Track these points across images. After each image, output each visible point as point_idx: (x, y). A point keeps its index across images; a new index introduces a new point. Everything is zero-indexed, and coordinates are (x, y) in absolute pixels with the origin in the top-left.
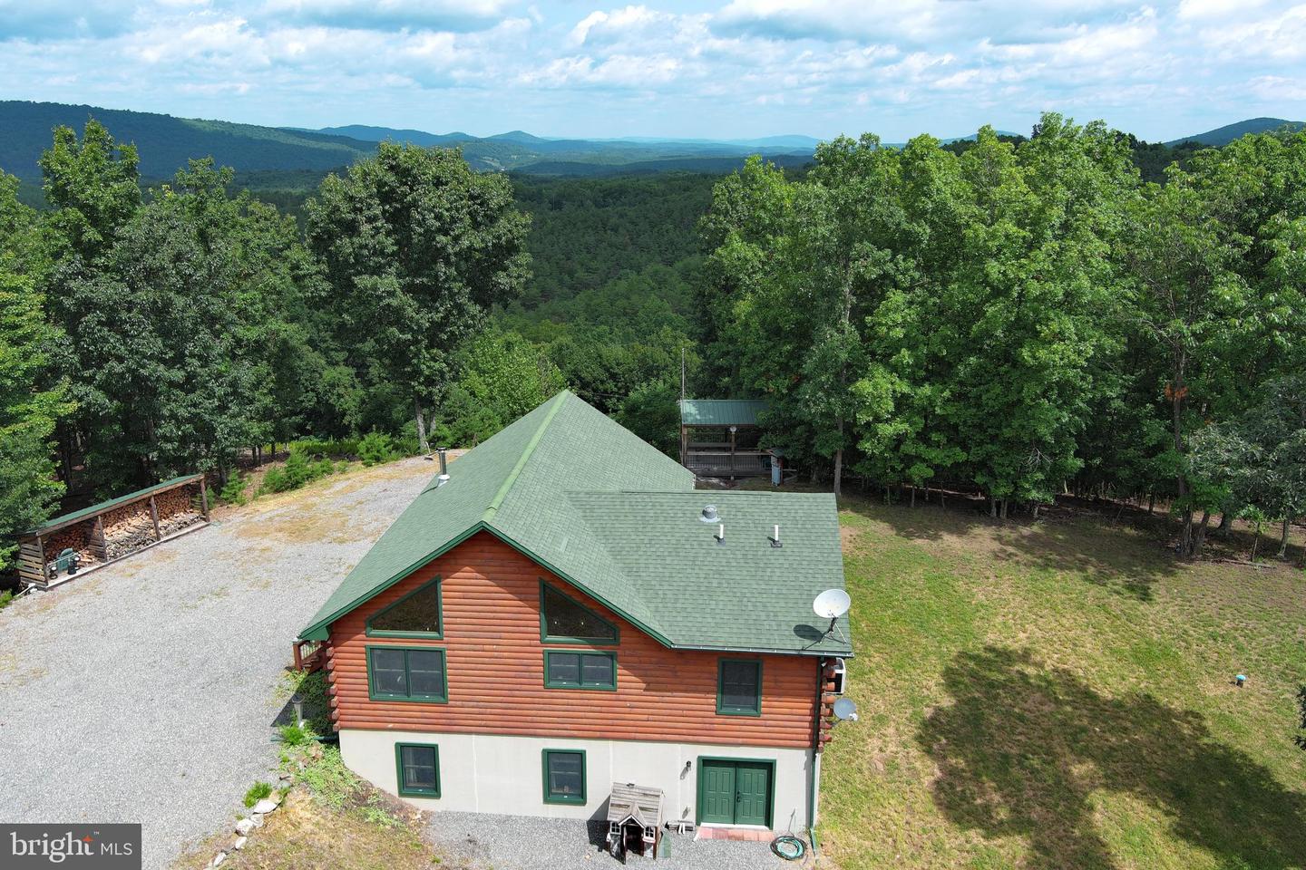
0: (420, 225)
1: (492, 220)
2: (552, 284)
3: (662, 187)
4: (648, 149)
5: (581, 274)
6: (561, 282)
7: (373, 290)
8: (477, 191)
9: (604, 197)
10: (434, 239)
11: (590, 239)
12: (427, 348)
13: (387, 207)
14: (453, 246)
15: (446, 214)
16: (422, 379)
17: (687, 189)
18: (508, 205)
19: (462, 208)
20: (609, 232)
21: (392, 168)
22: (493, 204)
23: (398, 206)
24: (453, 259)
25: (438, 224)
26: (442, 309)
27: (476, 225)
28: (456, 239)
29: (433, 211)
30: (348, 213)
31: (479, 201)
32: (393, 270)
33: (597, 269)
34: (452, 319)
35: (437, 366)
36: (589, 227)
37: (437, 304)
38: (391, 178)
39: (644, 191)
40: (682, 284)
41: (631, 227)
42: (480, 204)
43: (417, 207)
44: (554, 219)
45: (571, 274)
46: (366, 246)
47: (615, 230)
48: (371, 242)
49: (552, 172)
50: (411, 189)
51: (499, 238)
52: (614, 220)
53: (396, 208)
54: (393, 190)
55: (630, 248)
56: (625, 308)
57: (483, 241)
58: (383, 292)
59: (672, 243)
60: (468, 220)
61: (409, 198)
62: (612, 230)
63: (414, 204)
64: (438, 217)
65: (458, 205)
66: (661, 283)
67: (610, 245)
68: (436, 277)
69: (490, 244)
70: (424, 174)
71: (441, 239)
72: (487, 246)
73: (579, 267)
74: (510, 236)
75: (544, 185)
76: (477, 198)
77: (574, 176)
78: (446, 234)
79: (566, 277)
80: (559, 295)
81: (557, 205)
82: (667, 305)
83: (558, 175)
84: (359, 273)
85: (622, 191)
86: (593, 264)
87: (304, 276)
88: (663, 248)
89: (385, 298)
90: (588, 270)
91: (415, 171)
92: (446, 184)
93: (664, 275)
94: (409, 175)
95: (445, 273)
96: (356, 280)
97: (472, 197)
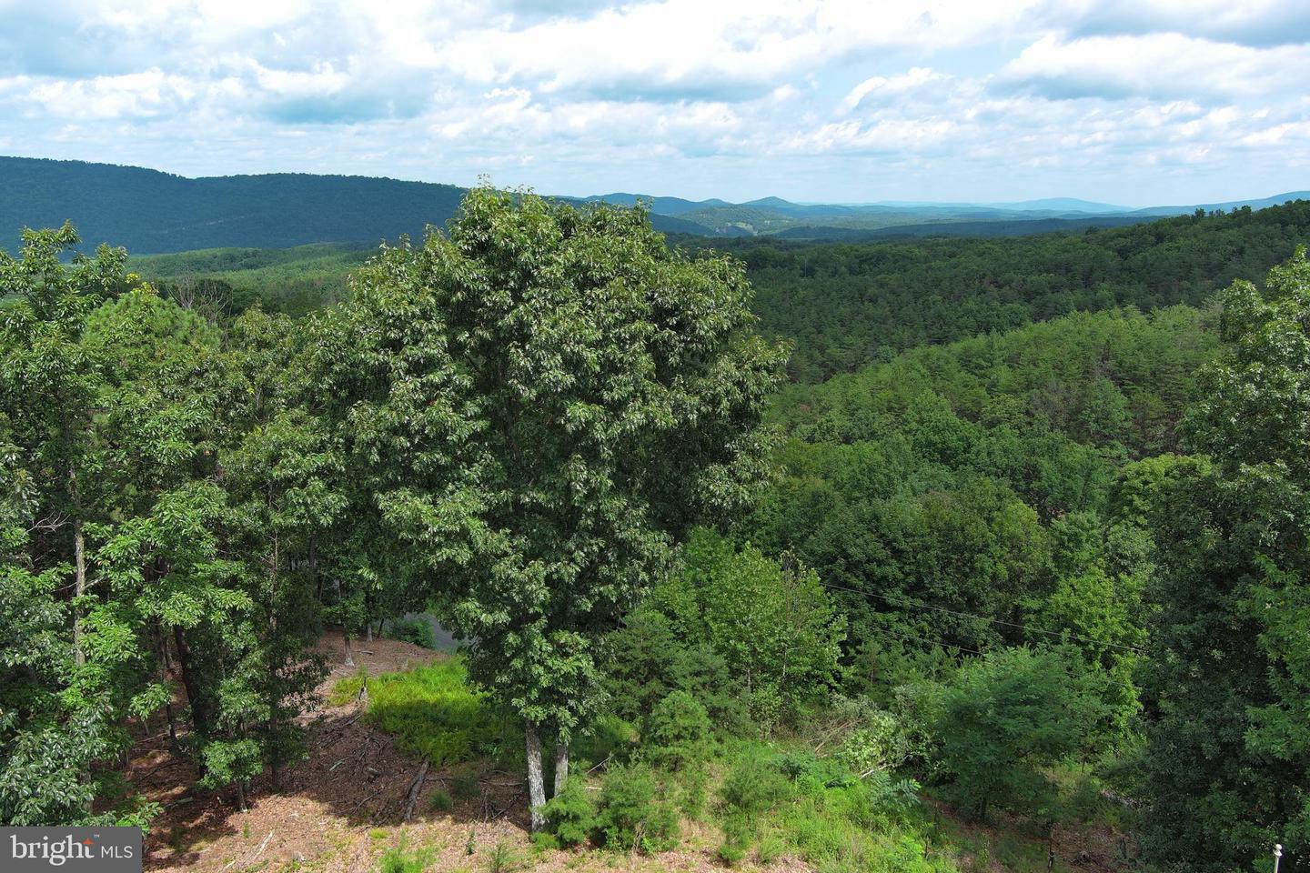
0: (529, 382)
1: (699, 360)
2: (802, 361)
3: (924, 253)
4: (903, 212)
5: (834, 350)
6: (810, 357)
7: (411, 530)
8: (671, 300)
9: (861, 262)
10: (562, 411)
11: (845, 310)
12: (546, 633)
13: (463, 337)
14: (609, 424)
15: (590, 355)
16: (534, 694)
17: (952, 255)
18: (739, 325)
19: (633, 338)
20: (866, 303)
21: (482, 248)
22: (704, 328)
23: (487, 335)
24: (606, 453)
25: (570, 379)
26: (579, 555)
27: (663, 374)
28: (617, 408)
29: (560, 351)
30: (374, 350)
31: (674, 321)
32: (474, 472)
33: (852, 344)
34: (604, 570)
35: (567, 666)
36: (845, 297)
37: (571, 545)
38: (473, 273)
39: (904, 257)
40: (963, 374)
41: (891, 298)
42: (679, 327)
43: (525, 338)
44: (805, 288)
45: (822, 350)
46: (403, 429)
47: (873, 300)
48: (416, 419)
49: (805, 236)
50: (517, 298)
51: (715, 402)
52: (872, 291)
53: (481, 338)
54: (474, 298)
55: (890, 321)
56: (889, 402)
57: (677, 408)
58: (435, 534)
59: (939, 316)
60: (646, 361)
61: (509, 319)
62: (871, 301)
63: (521, 334)
64: (573, 363)
65: (624, 332)
66: (935, 371)
67: (868, 318)
68: (568, 490)
69: (693, 417)
70: (548, 263)
71: (579, 411)
72: (686, 421)
73: (831, 341)
74: (739, 396)
75: (797, 250)
76: (671, 313)
77: (827, 241)
78: (592, 398)
79: (817, 354)
80: (807, 374)
81: (809, 271)
82: (945, 402)
83: (809, 239)
84: (392, 485)
85: (880, 257)
86: (847, 340)
87: (289, 482)
88: (929, 322)
89: (439, 546)
90: (842, 345)
91: (525, 257)
92: (603, 282)
93: (938, 359)
94: (513, 265)
95: (587, 482)
96: (382, 501)
97: (660, 315)
